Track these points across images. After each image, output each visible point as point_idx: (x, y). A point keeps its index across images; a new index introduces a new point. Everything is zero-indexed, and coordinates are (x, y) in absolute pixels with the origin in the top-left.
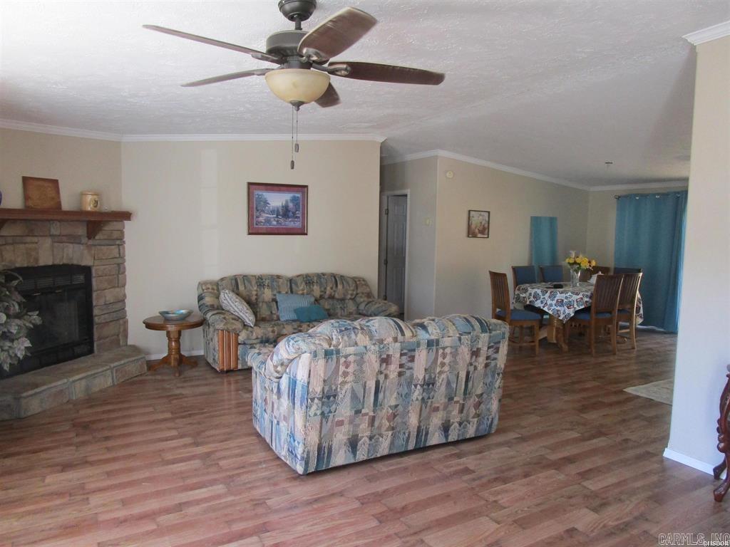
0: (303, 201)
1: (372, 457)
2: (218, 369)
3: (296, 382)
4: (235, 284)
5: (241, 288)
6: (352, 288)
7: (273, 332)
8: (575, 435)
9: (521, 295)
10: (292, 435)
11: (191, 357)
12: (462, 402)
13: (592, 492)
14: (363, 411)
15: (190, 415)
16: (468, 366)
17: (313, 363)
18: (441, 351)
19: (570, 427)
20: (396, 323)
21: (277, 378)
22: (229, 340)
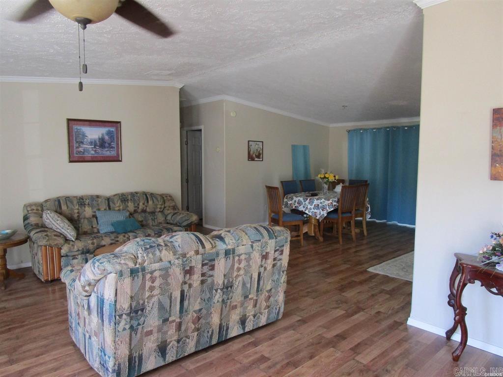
0: (117, 133)
1: (181, 357)
2: (43, 280)
3: (103, 302)
4: (58, 206)
5: (64, 208)
6: (160, 203)
7: (93, 244)
8: (340, 312)
9: (288, 202)
10: (102, 350)
11: (20, 270)
12: (255, 298)
13: (364, 366)
14: (170, 319)
15: (10, 330)
16: (259, 268)
17: (119, 282)
18: (237, 258)
19: (337, 306)
20: (197, 237)
21: (86, 296)
22: (52, 253)
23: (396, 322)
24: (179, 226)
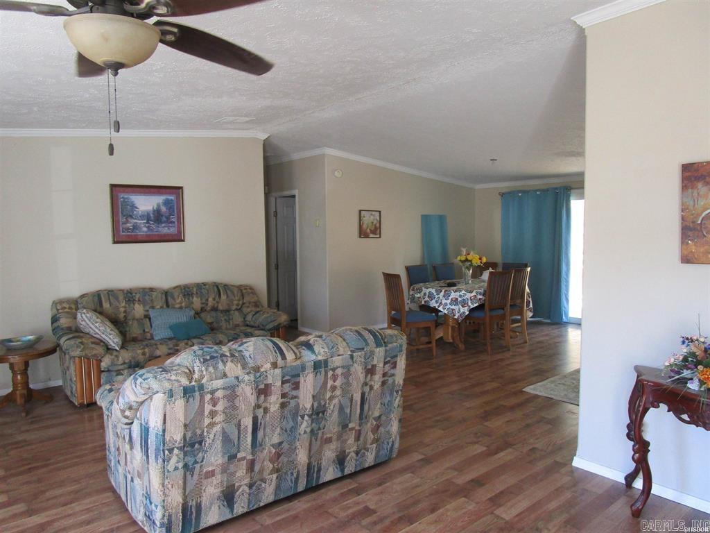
0: (178, 203)
1: (254, 508)
2: (76, 404)
3: (148, 429)
4: (98, 302)
5: (106, 305)
6: (237, 298)
7: (144, 354)
8: (479, 449)
9: (416, 295)
10: (148, 496)
12: (357, 428)
13: (506, 522)
14: (239, 455)
15: (30, 470)
16: (362, 386)
17: (168, 406)
18: (330, 373)
19: (475, 440)
20: (275, 344)
21: (127, 424)
22: (89, 368)
23: (556, 463)
24: (262, 330)
